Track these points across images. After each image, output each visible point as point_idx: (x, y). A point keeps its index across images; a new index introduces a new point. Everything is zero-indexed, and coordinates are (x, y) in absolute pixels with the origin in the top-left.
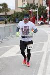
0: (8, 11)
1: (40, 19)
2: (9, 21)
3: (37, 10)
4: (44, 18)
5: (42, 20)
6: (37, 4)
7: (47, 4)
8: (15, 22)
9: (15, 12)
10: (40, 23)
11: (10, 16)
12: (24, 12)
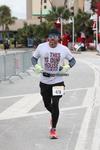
0: (12, 21)
1: (78, 39)
2: (14, 43)
3: (73, 21)
4: (87, 37)
5: (83, 41)
6: (72, 8)
7: (93, 8)
8: (27, 46)
9: (25, 24)
10: (77, 47)
11: (15, 32)
12: (44, 24)
